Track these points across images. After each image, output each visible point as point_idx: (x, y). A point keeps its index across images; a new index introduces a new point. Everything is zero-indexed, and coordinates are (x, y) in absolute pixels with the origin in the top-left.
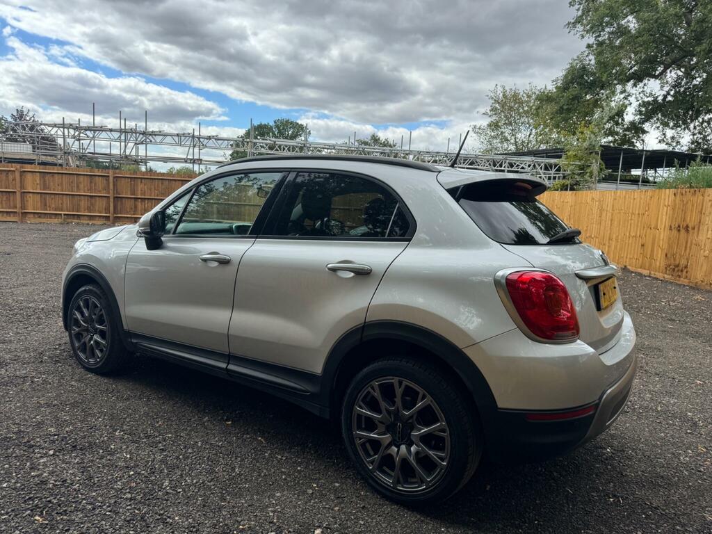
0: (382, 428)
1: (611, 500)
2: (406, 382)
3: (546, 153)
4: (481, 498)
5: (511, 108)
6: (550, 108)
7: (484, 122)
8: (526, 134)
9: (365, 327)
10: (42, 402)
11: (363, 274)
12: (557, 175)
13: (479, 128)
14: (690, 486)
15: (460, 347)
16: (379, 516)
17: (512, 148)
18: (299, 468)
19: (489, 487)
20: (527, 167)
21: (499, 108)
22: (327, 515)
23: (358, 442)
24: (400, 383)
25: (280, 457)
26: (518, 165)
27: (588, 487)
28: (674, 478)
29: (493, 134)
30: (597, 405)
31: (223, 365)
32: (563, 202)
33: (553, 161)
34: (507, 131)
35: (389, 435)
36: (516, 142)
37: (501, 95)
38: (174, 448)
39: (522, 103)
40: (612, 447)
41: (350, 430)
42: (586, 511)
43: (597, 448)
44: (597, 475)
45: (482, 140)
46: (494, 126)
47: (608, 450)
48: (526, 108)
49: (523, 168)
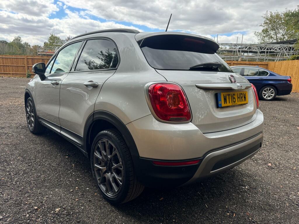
0: (103, 164)
1: (228, 214)
2: (110, 142)
3: (290, 42)
5: (275, 22)
6: (294, 20)
8: (281, 34)
9: (94, 114)
12: (295, 53)
13: (258, 33)
15: (125, 124)
17: (275, 41)
20: (278, 50)
21: (268, 22)
23: (95, 169)
24: (108, 141)
26: (274, 49)
27: (220, 205)
29: (264, 35)
30: (202, 160)
31: (59, 131)
32: (293, 65)
33: (291, 46)
34: (272, 33)
35: (105, 168)
36: (277, 38)
37: (269, 16)
39: (281, 18)
40: (250, 186)
41: (93, 164)
42: (208, 218)
43: (240, 185)
44: (230, 200)
45: (259, 38)
46: (265, 31)
47: (247, 187)
48: (283, 21)
49: (276, 50)
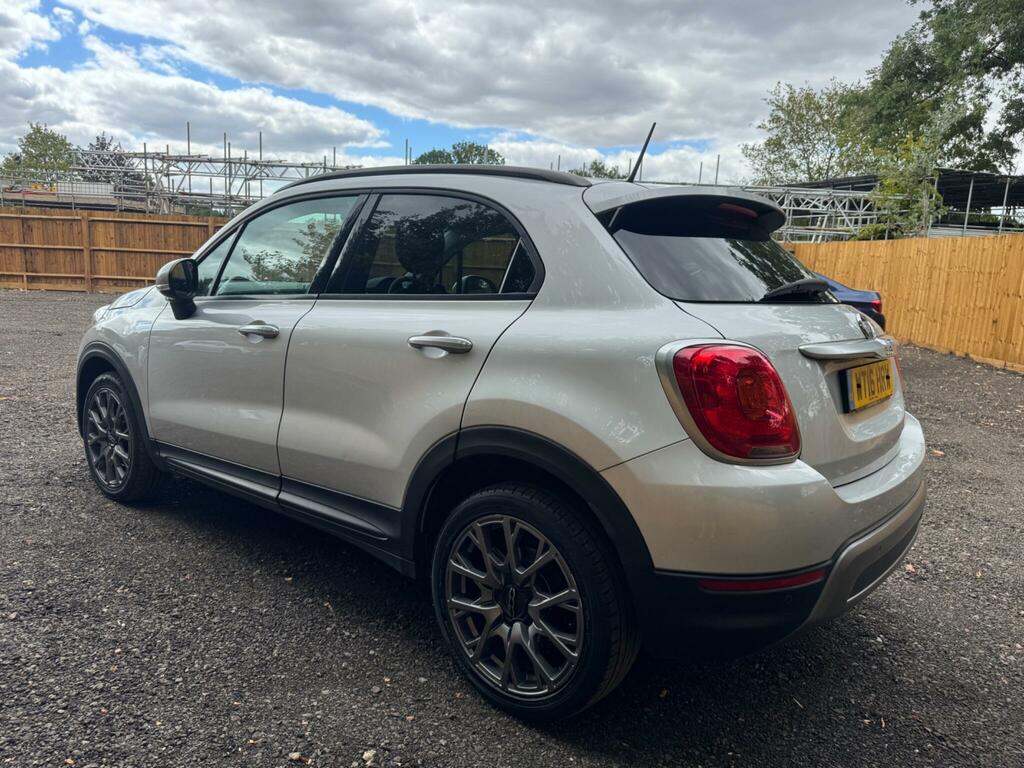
0: (487, 595)
1: (866, 721)
2: (521, 524)
3: (853, 184)
4: (647, 709)
5: (801, 117)
6: (862, 114)
7: (760, 141)
8: (824, 156)
9: (460, 436)
10: (29, 542)
11: (459, 351)
12: (869, 217)
13: (753, 149)
14: (1007, 704)
15: (597, 468)
16: (474, 733)
17: (803, 177)
18: (372, 652)
19: (665, 692)
20: (821, 205)
21: (783, 116)
22: (392, 728)
23: (453, 615)
24: (513, 525)
25: (347, 634)
26: (808, 203)
27: (831, 698)
28: (982, 688)
29: (773, 156)
30: (831, 567)
31: (273, 493)
32: (873, 256)
33: (861, 195)
34: (795, 153)
35: (498, 606)
36: (809, 168)
37: (786, 99)
38: (195, 614)
39: (819, 108)
40: (885, 635)
41: (442, 596)
42: (819, 738)
43: (860, 635)
44: (851, 680)
45: (757, 166)
46: (775, 145)
47: (879, 639)
48: (826, 117)
49: (815, 206)
